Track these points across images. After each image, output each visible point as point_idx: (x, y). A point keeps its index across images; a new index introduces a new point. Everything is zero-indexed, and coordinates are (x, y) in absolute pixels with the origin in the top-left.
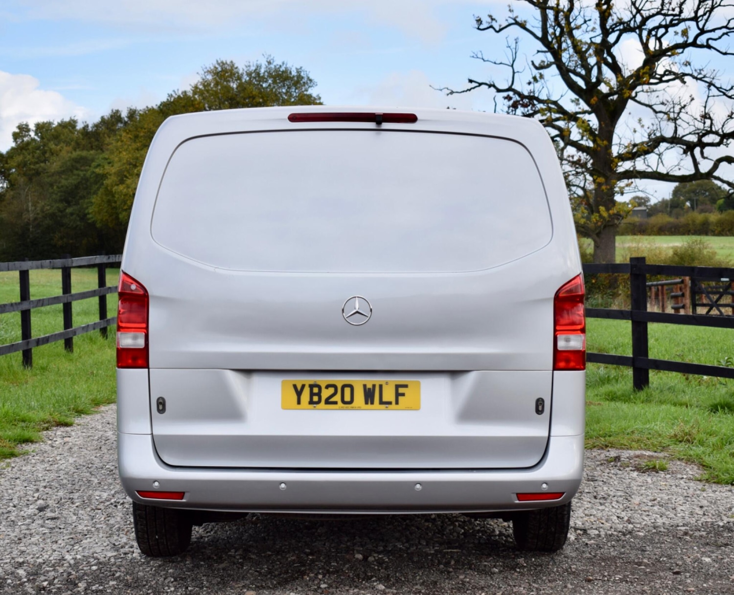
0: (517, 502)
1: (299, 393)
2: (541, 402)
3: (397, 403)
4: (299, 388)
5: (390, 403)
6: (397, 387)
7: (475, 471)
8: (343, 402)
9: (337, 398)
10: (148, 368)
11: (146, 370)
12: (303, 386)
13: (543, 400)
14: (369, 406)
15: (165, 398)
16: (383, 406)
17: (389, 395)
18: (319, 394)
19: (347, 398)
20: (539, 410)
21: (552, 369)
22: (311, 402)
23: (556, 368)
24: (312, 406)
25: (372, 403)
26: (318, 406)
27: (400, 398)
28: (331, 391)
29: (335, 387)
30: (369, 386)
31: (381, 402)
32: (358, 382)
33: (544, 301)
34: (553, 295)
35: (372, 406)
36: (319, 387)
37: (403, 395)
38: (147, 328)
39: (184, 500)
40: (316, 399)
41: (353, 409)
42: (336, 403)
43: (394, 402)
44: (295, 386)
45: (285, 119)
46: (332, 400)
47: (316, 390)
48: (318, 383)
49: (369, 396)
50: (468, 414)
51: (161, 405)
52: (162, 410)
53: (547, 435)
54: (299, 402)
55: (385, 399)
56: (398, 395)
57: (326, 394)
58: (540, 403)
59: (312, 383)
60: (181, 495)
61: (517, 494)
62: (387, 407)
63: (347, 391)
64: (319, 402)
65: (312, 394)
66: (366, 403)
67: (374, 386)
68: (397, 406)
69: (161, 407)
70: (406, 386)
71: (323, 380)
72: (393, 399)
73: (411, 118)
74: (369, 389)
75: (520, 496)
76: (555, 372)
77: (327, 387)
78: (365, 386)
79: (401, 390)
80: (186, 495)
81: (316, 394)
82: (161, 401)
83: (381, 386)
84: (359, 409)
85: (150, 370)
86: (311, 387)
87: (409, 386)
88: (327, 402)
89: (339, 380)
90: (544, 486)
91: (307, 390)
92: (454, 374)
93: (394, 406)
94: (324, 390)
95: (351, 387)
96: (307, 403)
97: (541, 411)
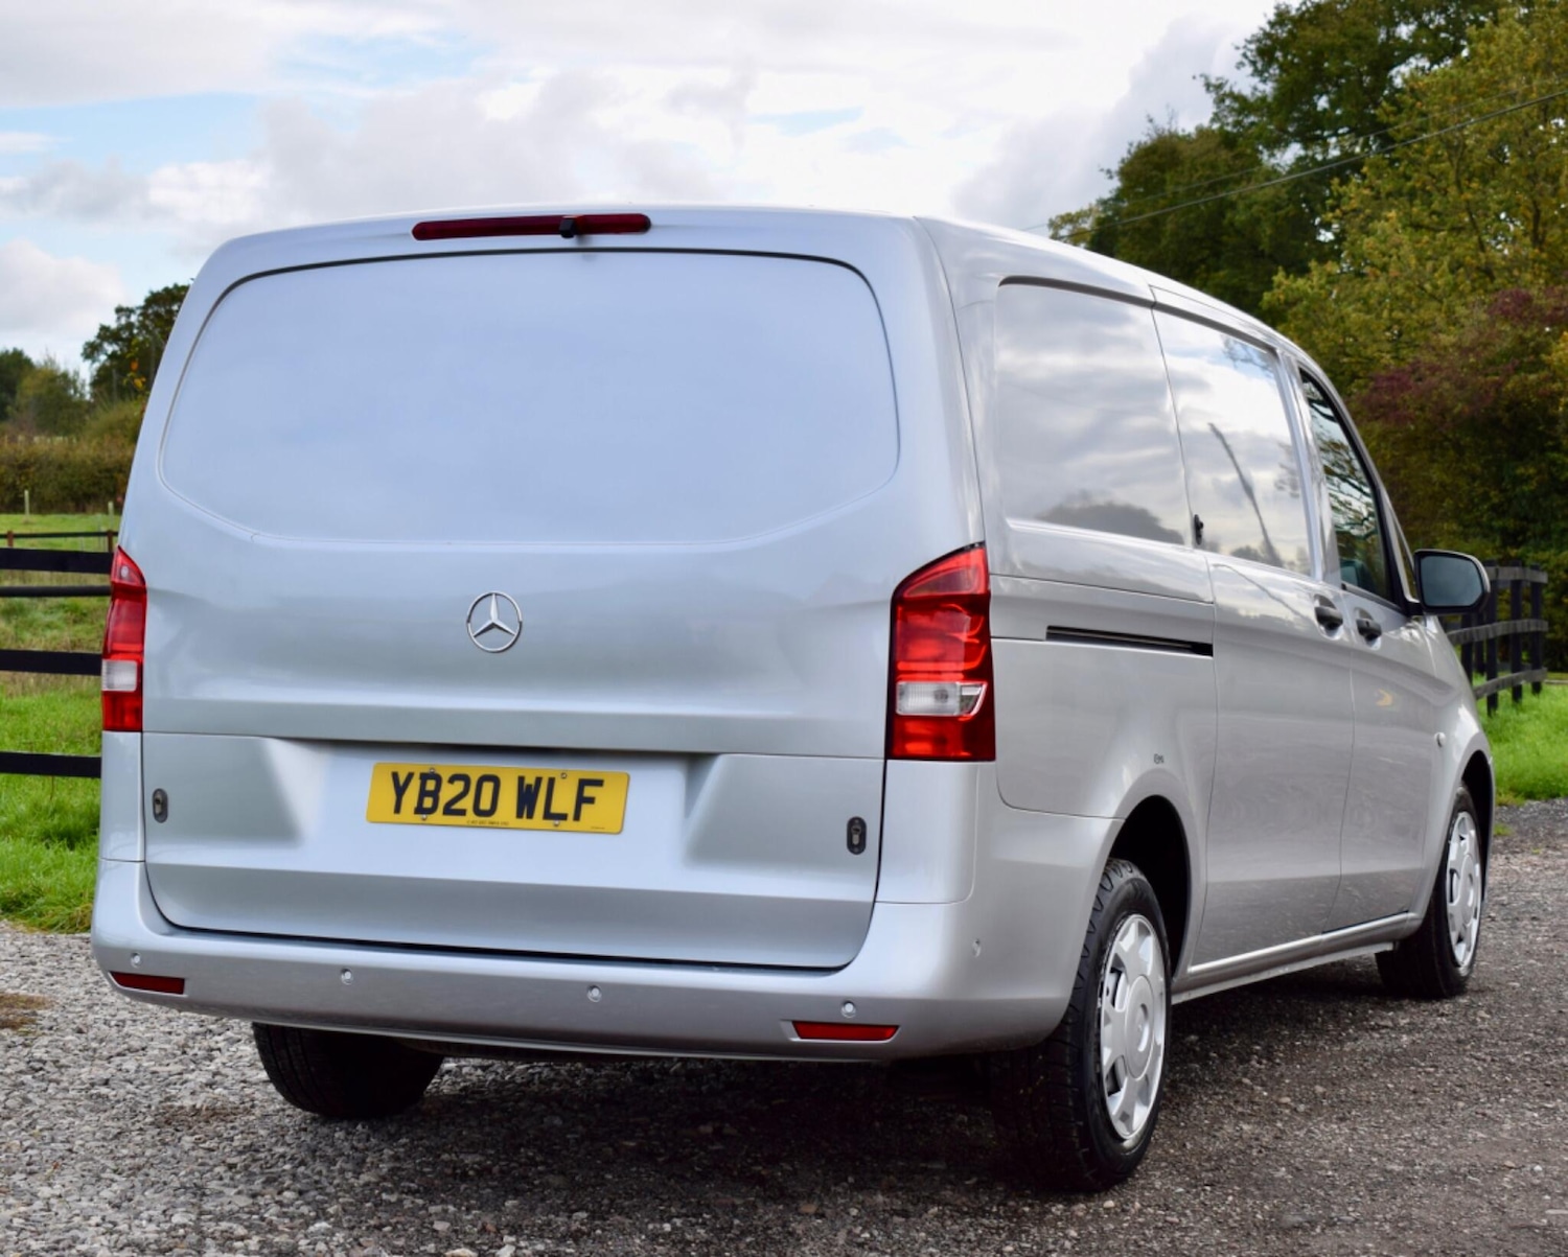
0: (797, 1039)
1: (400, 790)
2: (859, 827)
3: (577, 817)
4: (402, 780)
5: (563, 817)
6: (583, 783)
8: (478, 812)
9: (467, 803)
10: (141, 731)
11: (139, 734)
12: (410, 776)
13: (863, 822)
14: (524, 822)
15: (169, 790)
16: (550, 823)
17: (564, 801)
18: (435, 794)
19: (485, 804)
20: (855, 844)
21: (882, 754)
22: (420, 810)
23: (891, 752)
24: (419, 817)
25: (530, 816)
26: (432, 818)
27: (585, 807)
28: (459, 786)
29: (466, 779)
30: (530, 780)
31: (548, 815)
32: (509, 772)
33: (868, 606)
34: (888, 595)
35: (529, 821)
36: (438, 779)
37: (591, 800)
38: (141, 652)
39: (184, 996)
40: (428, 802)
41: (493, 827)
42: (462, 812)
43: (571, 817)
44: (395, 776)
45: (406, 235)
46: (458, 806)
47: (431, 785)
48: (438, 772)
49: (526, 800)
50: (708, 847)
51: (160, 805)
52: (160, 814)
53: (871, 900)
54: (397, 810)
55: (555, 809)
56: (582, 800)
57: (448, 792)
58: (857, 829)
59: (425, 770)
60: (179, 983)
61: (796, 1024)
62: (556, 825)
63: (488, 787)
64: (433, 809)
65: (423, 793)
66: (519, 815)
67: (539, 780)
68: (576, 823)
69: (158, 810)
70: (599, 783)
71: (446, 766)
72: (570, 810)
73: (636, 223)
74: (529, 786)
75: (802, 1027)
76: (890, 762)
77: (452, 780)
78: (521, 779)
79: (589, 791)
80: (188, 985)
81: (429, 794)
82: (159, 796)
83: (551, 781)
84: (505, 827)
85: (145, 735)
86: (424, 777)
87: (605, 783)
88: (448, 809)
89: (475, 767)
90: (849, 1008)
91: (415, 785)
92: (694, 761)
93: (570, 823)
94: (445, 785)
95: (495, 780)
96: (413, 810)
97: (858, 846)
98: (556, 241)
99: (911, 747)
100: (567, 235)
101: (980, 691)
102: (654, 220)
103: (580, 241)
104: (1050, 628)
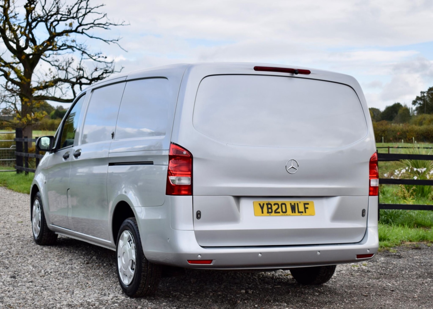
0: (357, 259)
1: (262, 208)
3: (305, 212)
4: (262, 205)
5: (302, 212)
6: (305, 204)
7: (339, 245)
9: (279, 210)
11: (192, 196)
12: (264, 204)
13: (365, 210)
14: (294, 214)
15: (201, 211)
16: (300, 214)
17: (302, 209)
18: (271, 208)
19: (284, 210)
20: (363, 215)
21: (368, 195)
22: (268, 212)
24: (268, 214)
25: (295, 212)
26: (272, 214)
27: (307, 210)
28: (276, 206)
29: (277, 204)
30: (293, 204)
31: (299, 212)
32: (288, 201)
33: (366, 163)
34: (369, 160)
35: (295, 214)
36: (271, 205)
37: (307, 208)
38: (192, 174)
39: (211, 264)
40: (270, 210)
41: (287, 215)
42: (279, 212)
43: (304, 212)
44: (260, 204)
45: (252, 69)
46: (277, 211)
47: (269, 206)
48: (270, 203)
49: (293, 209)
51: (199, 215)
52: (199, 217)
53: (366, 227)
54: (263, 213)
55: (300, 210)
56: (306, 208)
57: (274, 208)
58: (364, 211)
59: (267, 203)
60: (210, 261)
61: (357, 255)
62: (301, 214)
63: (284, 206)
64: (271, 212)
65: (268, 208)
66: (293, 212)
67: (295, 204)
68: (305, 213)
70: (308, 204)
71: (272, 201)
73: (307, 72)
74: (293, 205)
77: (275, 204)
78: (291, 204)
79: (306, 206)
80: (213, 261)
82: (199, 212)
83: (298, 204)
84: (290, 215)
85: (194, 196)
86: (267, 204)
87: (309, 204)
88: (275, 212)
89: (280, 201)
90: (368, 251)
91: (265, 206)
93: (304, 213)
95: (285, 204)
96: (266, 213)
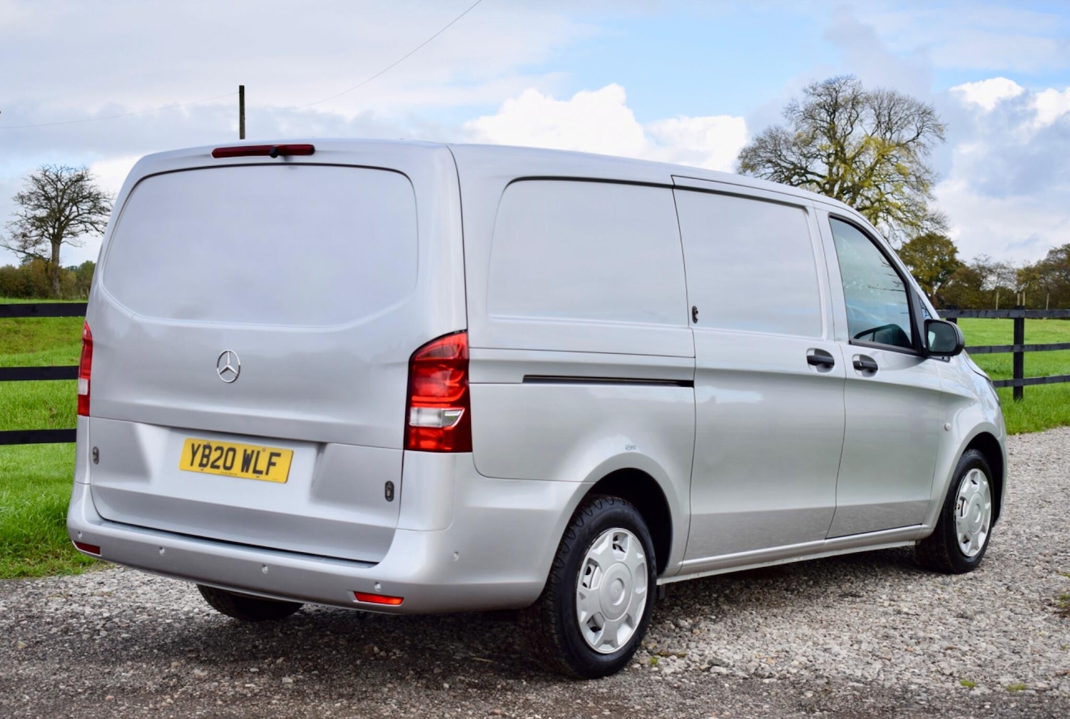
0: (356, 601)
1: (194, 453)
3: (267, 473)
4: (195, 448)
5: (261, 472)
6: (272, 454)
8: (225, 468)
9: (220, 463)
10: (89, 416)
11: (88, 418)
12: (199, 446)
13: (393, 484)
14: (244, 474)
15: (99, 448)
16: (255, 476)
17: (262, 465)
18: (208, 457)
19: (228, 464)
21: (402, 447)
22: (201, 465)
23: (407, 446)
24: (200, 469)
25: (247, 471)
26: (205, 469)
27: (271, 467)
28: (219, 452)
29: (222, 449)
30: (249, 452)
31: (255, 471)
32: (242, 446)
34: (407, 359)
35: (247, 473)
36: (210, 449)
37: (274, 464)
38: (90, 374)
39: (100, 555)
40: (205, 461)
41: (230, 476)
42: (218, 467)
43: (264, 473)
44: (193, 445)
45: (210, 155)
46: (217, 464)
47: (207, 451)
48: (211, 445)
49: (246, 462)
51: (96, 455)
52: (96, 460)
54: (192, 464)
55: (258, 468)
56: (271, 464)
57: (214, 455)
58: (390, 487)
59: (206, 444)
60: (98, 549)
61: (356, 593)
62: (258, 477)
63: (231, 454)
64: (205, 466)
65: (204, 456)
66: (242, 471)
67: (253, 452)
68: (266, 476)
69: (95, 457)
70: (278, 455)
71: (215, 442)
72: (264, 470)
73: (308, 150)
74: (248, 455)
75: (359, 595)
76: (406, 451)
77: (217, 448)
78: (245, 451)
79: (274, 459)
80: (101, 550)
81: (206, 456)
82: (95, 451)
83: (258, 453)
84: (235, 476)
86: (205, 447)
87: (282, 455)
88: (213, 466)
89: (227, 443)
90: (378, 586)
91: (201, 450)
92: (321, 446)
93: (263, 476)
94: (213, 452)
95: (233, 450)
96: (198, 464)
97: (390, 497)
98: (268, 159)
99: (424, 444)
100: (274, 156)
101: (459, 413)
102: (317, 148)
103: (285, 159)
104: (525, 376)
